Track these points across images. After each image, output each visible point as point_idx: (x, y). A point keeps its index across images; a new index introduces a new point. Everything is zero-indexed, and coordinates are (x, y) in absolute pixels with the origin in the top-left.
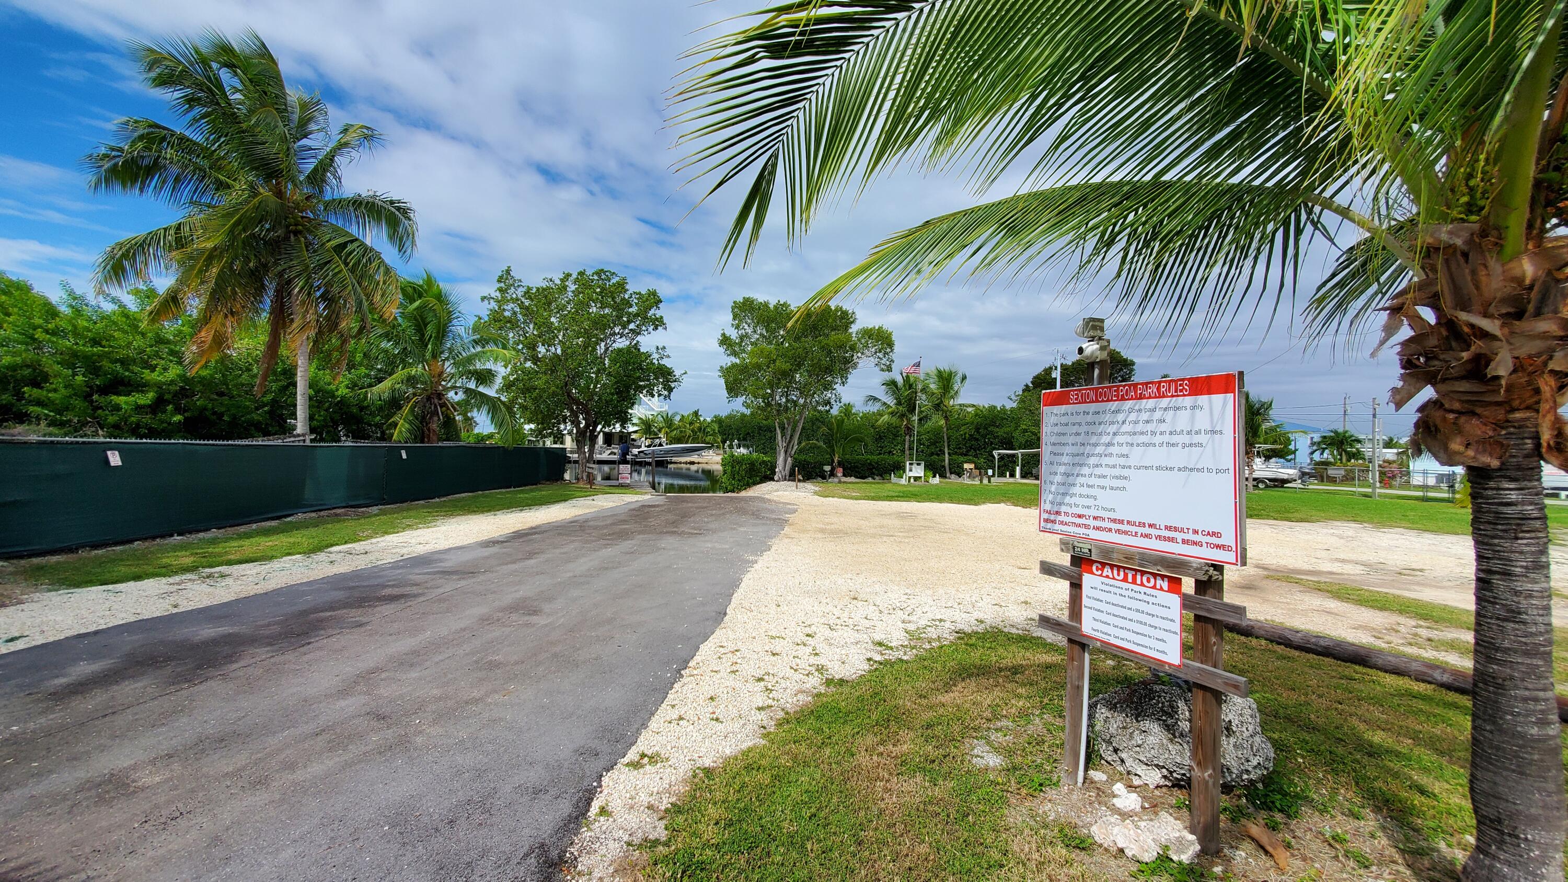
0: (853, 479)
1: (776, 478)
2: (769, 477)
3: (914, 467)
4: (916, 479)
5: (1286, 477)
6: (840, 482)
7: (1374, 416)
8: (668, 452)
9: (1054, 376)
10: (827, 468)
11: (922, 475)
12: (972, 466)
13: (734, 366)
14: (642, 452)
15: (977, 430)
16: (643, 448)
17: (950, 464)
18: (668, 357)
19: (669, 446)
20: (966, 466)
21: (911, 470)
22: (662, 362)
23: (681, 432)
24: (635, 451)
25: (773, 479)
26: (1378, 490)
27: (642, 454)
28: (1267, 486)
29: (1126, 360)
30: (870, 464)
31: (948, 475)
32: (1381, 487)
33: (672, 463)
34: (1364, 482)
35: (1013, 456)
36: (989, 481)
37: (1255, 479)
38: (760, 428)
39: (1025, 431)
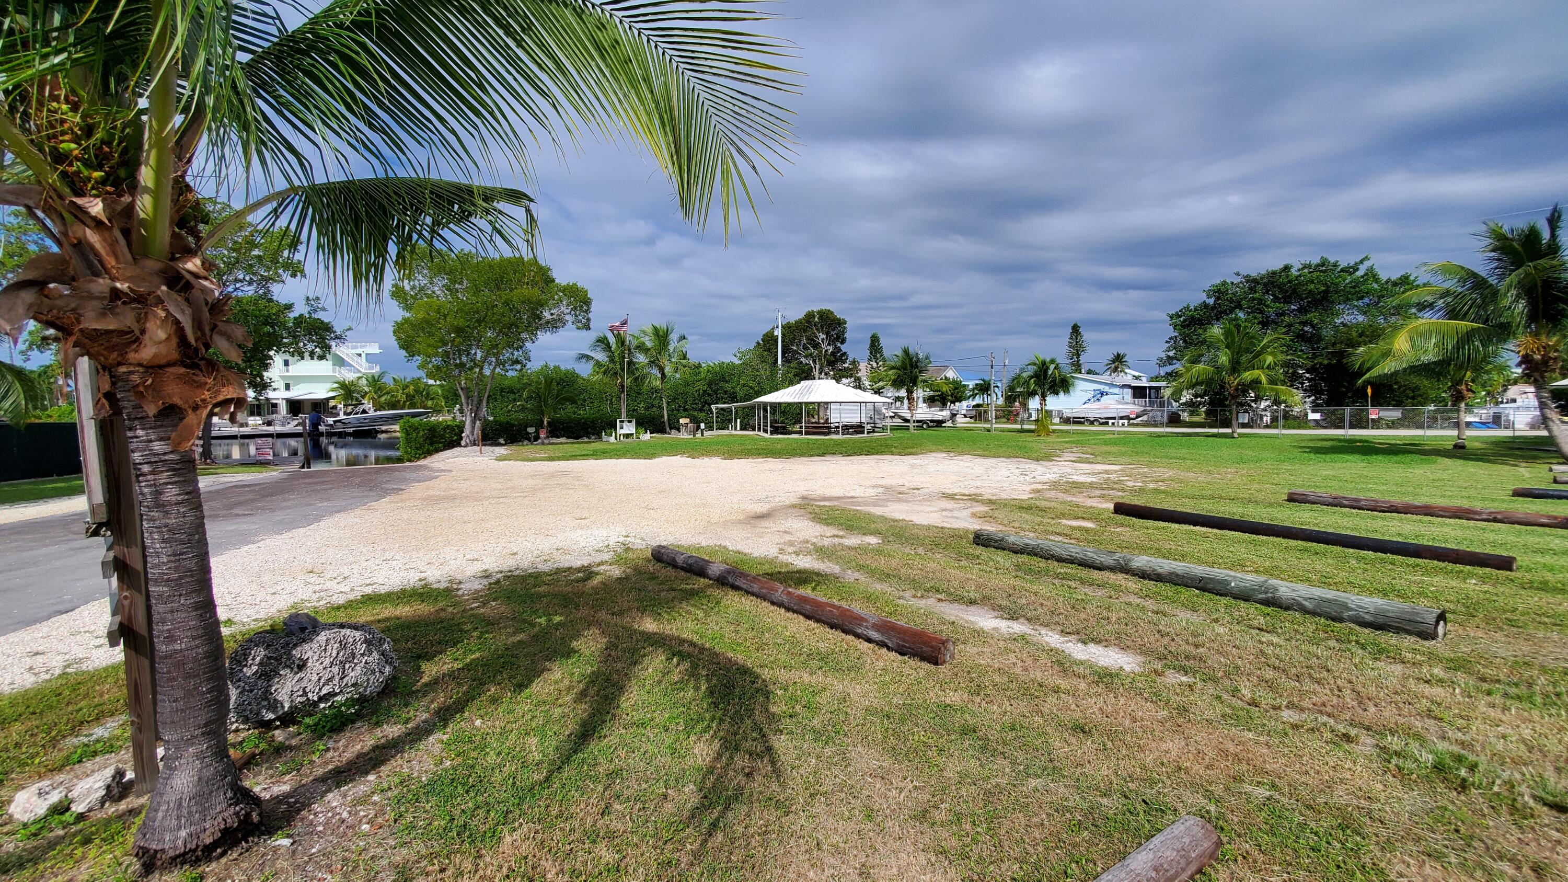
0: (563, 440)
1: (463, 443)
2: (454, 443)
3: (625, 424)
4: (627, 436)
5: (941, 418)
6: (543, 444)
7: (992, 367)
8: (374, 419)
9: (776, 334)
10: (531, 430)
11: (634, 431)
12: (687, 421)
13: (406, 320)
14: (339, 421)
15: (710, 384)
16: (342, 416)
17: (669, 420)
18: (324, 309)
19: (378, 413)
20: (682, 421)
21: (622, 428)
22: (315, 316)
23: (393, 396)
24: (330, 420)
25: (459, 445)
26: (994, 426)
27: (338, 424)
28: (929, 427)
29: (839, 319)
30: (585, 423)
31: (668, 429)
32: (996, 423)
33: (383, 432)
34: (987, 421)
35: (730, 409)
36: (702, 435)
37: (918, 421)
38: (502, 390)
39: (744, 385)
